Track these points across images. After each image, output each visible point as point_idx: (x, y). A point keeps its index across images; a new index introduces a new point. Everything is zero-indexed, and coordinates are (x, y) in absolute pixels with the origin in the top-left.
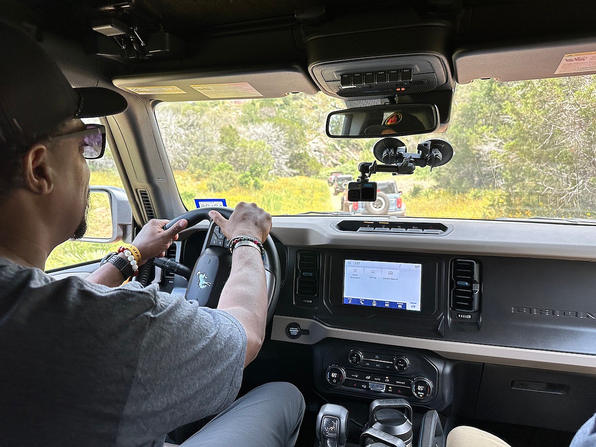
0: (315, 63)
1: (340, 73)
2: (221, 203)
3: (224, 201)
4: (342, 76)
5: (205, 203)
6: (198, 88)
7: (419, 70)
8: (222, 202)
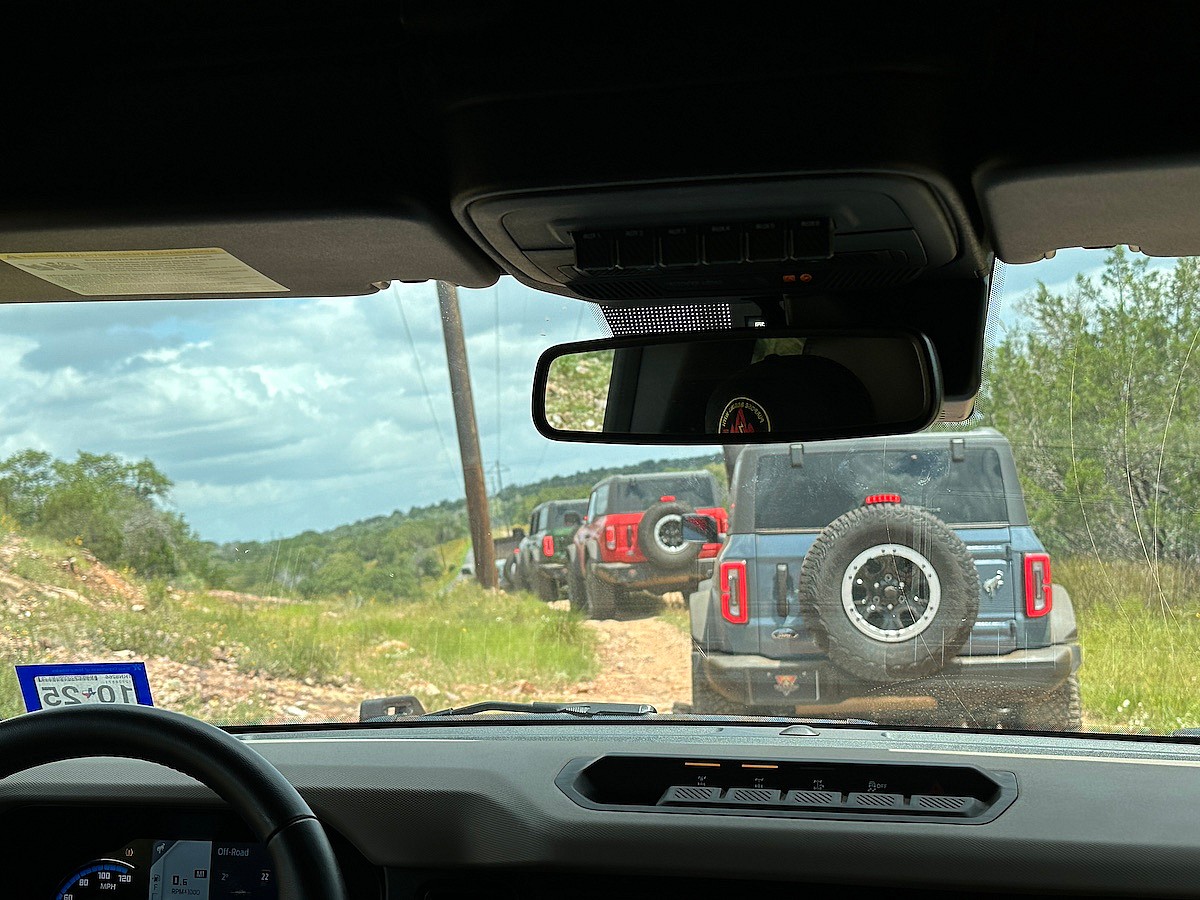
0: (474, 191)
1: (570, 227)
2: (127, 680)
3: (138, 673)
4: (577, 235)
5: (59, 683)
6: (38, 262)
7: (854, 222)
8: (129, 678)
